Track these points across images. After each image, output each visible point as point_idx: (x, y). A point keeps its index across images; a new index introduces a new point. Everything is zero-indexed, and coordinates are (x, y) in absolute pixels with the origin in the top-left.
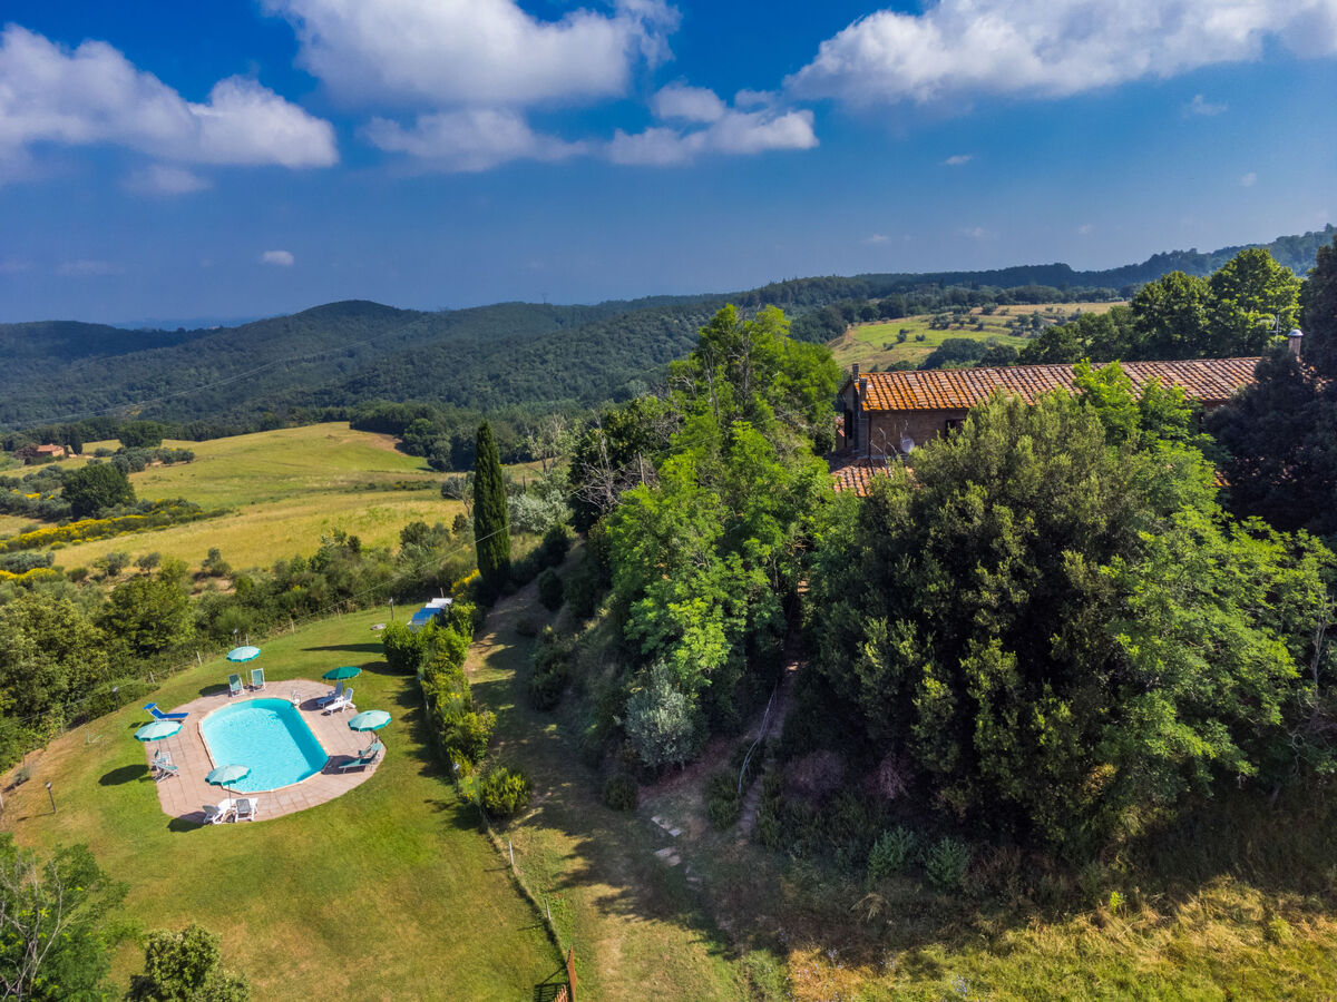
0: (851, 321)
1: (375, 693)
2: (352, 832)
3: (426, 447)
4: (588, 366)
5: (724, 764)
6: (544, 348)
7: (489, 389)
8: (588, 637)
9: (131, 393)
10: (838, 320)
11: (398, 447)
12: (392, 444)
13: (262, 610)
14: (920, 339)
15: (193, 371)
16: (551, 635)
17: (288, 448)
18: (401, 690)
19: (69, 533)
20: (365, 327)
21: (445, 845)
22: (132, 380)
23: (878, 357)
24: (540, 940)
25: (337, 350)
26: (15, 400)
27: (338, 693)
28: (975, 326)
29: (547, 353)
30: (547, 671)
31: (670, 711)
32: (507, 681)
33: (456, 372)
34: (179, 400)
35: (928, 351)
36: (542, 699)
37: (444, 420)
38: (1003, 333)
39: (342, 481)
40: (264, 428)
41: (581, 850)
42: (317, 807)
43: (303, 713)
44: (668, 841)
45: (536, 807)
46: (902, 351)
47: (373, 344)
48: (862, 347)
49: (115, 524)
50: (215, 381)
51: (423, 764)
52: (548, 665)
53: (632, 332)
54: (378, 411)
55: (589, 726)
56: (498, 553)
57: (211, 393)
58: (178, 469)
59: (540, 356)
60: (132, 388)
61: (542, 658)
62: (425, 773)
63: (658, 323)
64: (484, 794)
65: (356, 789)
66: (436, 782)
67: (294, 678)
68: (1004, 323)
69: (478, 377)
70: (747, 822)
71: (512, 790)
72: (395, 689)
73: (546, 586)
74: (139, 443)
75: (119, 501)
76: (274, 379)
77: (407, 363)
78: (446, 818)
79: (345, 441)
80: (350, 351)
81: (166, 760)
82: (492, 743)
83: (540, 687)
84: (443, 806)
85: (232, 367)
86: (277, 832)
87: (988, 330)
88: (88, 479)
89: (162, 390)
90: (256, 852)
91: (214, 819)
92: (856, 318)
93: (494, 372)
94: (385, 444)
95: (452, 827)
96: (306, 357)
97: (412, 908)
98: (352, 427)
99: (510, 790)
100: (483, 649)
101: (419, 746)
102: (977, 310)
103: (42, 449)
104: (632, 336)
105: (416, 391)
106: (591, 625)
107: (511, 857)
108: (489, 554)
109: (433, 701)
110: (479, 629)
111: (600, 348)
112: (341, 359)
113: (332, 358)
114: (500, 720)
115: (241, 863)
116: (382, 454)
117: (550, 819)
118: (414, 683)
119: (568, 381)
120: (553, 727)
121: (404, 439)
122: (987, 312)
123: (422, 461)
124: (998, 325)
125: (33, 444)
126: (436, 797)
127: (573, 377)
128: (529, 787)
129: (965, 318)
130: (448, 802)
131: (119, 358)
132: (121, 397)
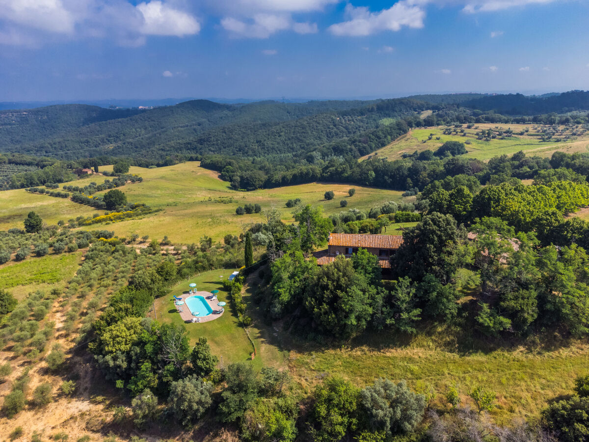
0: (411, 127)
1: (222, 296)
2: (219, 326)
3: (230, 178)
4: (298, 139)
5: (288, 319)
6: (280, 129)
7: (256, 147)
8: (267, 288)
9: (109, 139)
10: (405, 126)
11: (219, 177)
12: (217, 175)
13: (191, 269)
14: (438, 139)
15: (134, 130)
16: (260, 287)
18: (227, 296)
19: (110, 217)
20: (205, 112)
22: (110, 133)
23: (419, 146)
24: (251, 346)
25: (193, 122)
26: (65, 140)
27: (214, 295)
28: (462, 134)
29: (282, 132)
30: (258, 296)
31: (277, 308)
32: (250, 296)
33: (243, 138)
34: (128, 143)
35: (441, 145)
36: (256, 301)
37: (237, 166)
38: (474, 137)
41: (260, 333)
42: (212, 321)
43: (206, 300)
44: (276, 332)
45: (253, 324)
46: (429, 144)
47: (208, 120)
48: (413, 140)
49: (124, 215)
50: (143, 135)
51: (232, 313)
52: (259, 294)
53: (319, 123)
55: (264, 309)
57: (142, 140)
59: (279, 133)
60: (110, 136)
61: (257, 292)
62: (232, 315)
63: (330, 119)
64: (244, 321)
65: (219, 318)
66: (234, 317)
67: (204, 291)
68: (475, 133)
69: (252, 141)
70: (290, 329)
71: (249, 320)
72: (225, 295)
74: (121, 171)
76: (167, 135)
77: (223, 132)
79: (199, 174)
80: (199, 123)
81: (180, 309)
82: (246, 310)
83: (257, 299)
85: (150, 129)
86: (205, 325)
87: (468, 136)
88: (112, 195)
89: (121, 138)
90: (201, 328)
91: (193, 322)
92: (414, 125)
93: (259, 140)
94: (214, 175)
95: (237, 326)
96: (180, 125)
97: (230, 340)
98: (201, 165)
100: (245, 288)
101: (231, 309)
102: (465, 125)
103: (84, 170)
104: (318, 125)
105: (226, 145)
107: (248, 333)
109: (234, 300)
110: (244, 282)
111: (304, 131)
112: (195, 126)
113: (191, 126)
114: (248, 306)
115: (199, 330)
116: (213, 179)
117: (255, 326)
118: (230, 294)
119: (290, 145)
120: (258, 308)
121: (222, 174)
122: (469, 127)
123: (228, 184)
124: (473, 134)
125: (80, 168)
126: (234, 320)
127: (292, 143)
128: (252, 320)
129: (459, 130)
130: (236, 322)
131: (104, 122)
132: (105, 140)
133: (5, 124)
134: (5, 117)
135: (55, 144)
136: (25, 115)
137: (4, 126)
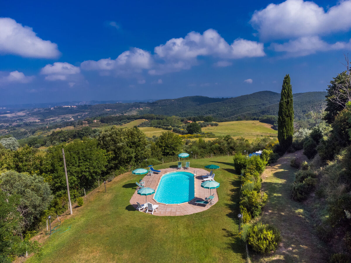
1: (225, 178)
8: (328, 168)
9: (210, 112)
11: (272, 127)
12: (270, 127)
13: (205, 149)
15: (224, 107)
16: (307, 166)
17: (242, 125)
18: (236, 180)
19: (185, 137)
20: (268, 98)
21: (222, 258)
22: (211, 109)
25: (260, 103)
27: (211, 175)
30: (301, 182)
32: (281, 184)
34: (220, 114)
36: (296, 195)
39: (254, 134)
40: (237, 120)
42: (178, 216)
43: (195, 179)
45: (281, 254)
47: (270, 102)
49: (195, 136)
50: (229, 110)
51: (230, 211)
52: (303, 178)
54: (267, 117)
55: (324, 215)
56: (287, 132)
57: (227, 113)
58: (214, 127)
60: (210, 111)
61: (299, 175)
62: (229, 215)
64: (249, 236)
65: (197, 214)
66: (232, 221)
67: (200, 168)
71: (266, 239)
72: (233, 179)
73: (308, 146)
74: (207, 121)
75: (198, 132)
76: (242, 110)
78: (229, 242)
79: (257, 125)
80: (263, 104)
82: (264, 209)
83: (296, 188)
84: (231, 235)
85: (233, 107)
88: (192, 126)
89: (216, 112)
90: (143, 228)
91: (140, 209)
94: (268, 126)
95: (229, 248)
96: (251, 105)
98: (260, 122)
99: (264, 238)
100: (273, 170)
101: (233, 202)
103: (188, 121)
106: (331, 163)
108: (283, 132)
112: (261, 106)
113: (258, 105)
115: (135, 231)
116: (267, 129)
120: (301, 211)
121: (274, 125)
125: (187, 120)
126: (229, 229)
128: (277, 240)
130: (234, 233)
131: (209, 104)
132: (208, 113)
133: (164, 106)
134: (165, 103)
135: (182, 114)
136: (173, 101)
137: (163, 107)
